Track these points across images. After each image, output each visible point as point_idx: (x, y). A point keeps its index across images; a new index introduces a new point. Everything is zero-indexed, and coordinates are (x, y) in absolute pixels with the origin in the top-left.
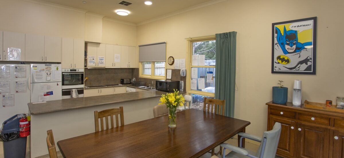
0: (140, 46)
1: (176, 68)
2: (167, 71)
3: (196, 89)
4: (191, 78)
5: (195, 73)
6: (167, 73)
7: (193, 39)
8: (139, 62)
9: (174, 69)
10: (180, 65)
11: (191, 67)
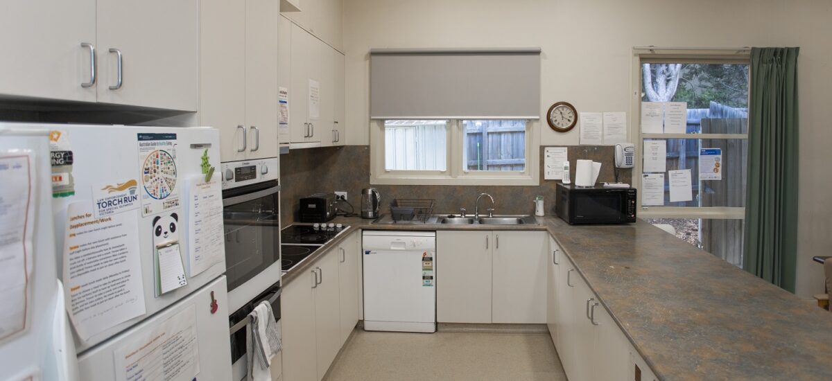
0: (374, 54)
1: (584, 142)
2: (546, 154)
3: (661, 201)
4: (643, 173)
5: (656, 156)
6: (546, 159)
7: (656, 52)
8: (371, 120)
9: (576, 144)
10: (606, 132)
11: (644, 139)
